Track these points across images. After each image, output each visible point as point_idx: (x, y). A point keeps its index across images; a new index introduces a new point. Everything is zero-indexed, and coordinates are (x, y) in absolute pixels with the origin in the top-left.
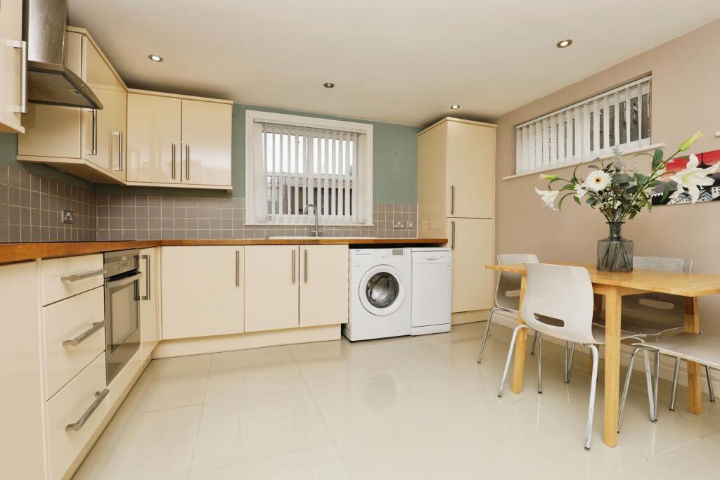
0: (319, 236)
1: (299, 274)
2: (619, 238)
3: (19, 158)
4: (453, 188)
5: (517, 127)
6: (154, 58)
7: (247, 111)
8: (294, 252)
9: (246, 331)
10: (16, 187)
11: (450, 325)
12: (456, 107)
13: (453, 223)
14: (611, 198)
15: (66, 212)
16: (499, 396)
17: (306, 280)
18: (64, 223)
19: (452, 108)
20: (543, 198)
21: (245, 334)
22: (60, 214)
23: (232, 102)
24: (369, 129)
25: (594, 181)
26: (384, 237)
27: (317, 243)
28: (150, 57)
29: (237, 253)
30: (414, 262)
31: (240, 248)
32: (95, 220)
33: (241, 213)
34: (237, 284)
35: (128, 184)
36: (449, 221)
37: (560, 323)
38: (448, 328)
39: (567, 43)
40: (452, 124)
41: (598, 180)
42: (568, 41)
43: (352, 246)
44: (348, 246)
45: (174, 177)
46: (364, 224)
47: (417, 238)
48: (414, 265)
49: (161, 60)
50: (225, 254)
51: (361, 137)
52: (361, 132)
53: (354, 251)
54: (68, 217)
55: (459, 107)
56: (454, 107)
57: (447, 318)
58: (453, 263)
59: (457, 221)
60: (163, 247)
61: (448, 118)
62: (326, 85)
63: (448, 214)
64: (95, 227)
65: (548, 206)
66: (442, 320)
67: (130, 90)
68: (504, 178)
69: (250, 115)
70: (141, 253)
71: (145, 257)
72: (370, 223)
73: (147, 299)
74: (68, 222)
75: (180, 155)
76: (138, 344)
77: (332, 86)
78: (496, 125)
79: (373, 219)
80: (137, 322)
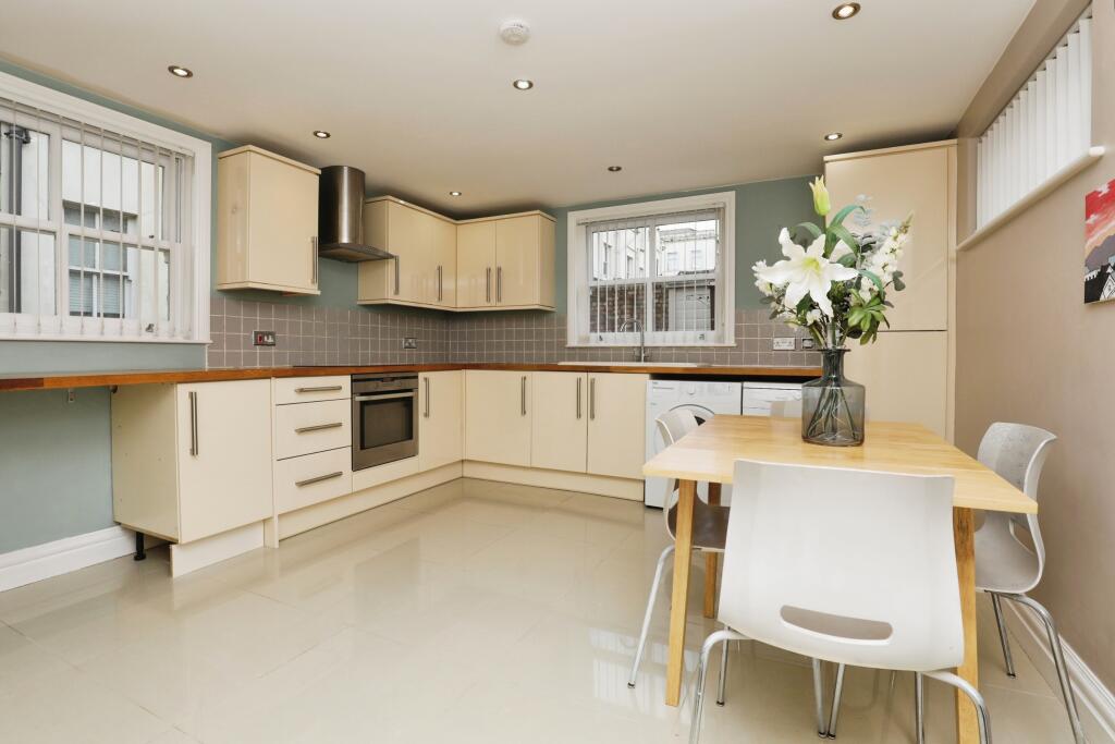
0: (645, 360)
1: (586, 408)
3: (360, 303)
5: (979, 138)
6: (454, 193)
7: (568, 214)
8: (580, 380)
9: (533, 466)
12: (836, 136)
15: (407, 339)
17: (592, 417)
18: (404, 348)
19: (827, 138)
21: (531, 468)
22: (401, 342)
23: (541, 211)
24: (729, 199)
26: (756, 363)
30: (744, 405)
32: (447, 344)
33: (563, 333)
34: (524, 412)
35: (458, 310)
39: (851, 10)
40: (836, 165)
42: (852, 5)
43: (657, 376)
44: (648, 376)
45: (488, 299)
46: (723, 343)
49: (460, 194)
53: (650, 383)
54: (409, 343)
55: (840, 136)
56: (831, 138)
60: (467, 370)
61: (826, 158)
62: (611, 169)
64: (447, 350)
67: (458, 222)
68: (958, 247)
69: (573, 218)
70: (421, 375)
71: (426, 379)
72: (730, 341)
73: (427, 415)
74: (410, 347)
75: (495, 277)
76: (413, 453)
77: (619, 169)
78: (955, 141)
79: (736, 335)
80: (409, 432)
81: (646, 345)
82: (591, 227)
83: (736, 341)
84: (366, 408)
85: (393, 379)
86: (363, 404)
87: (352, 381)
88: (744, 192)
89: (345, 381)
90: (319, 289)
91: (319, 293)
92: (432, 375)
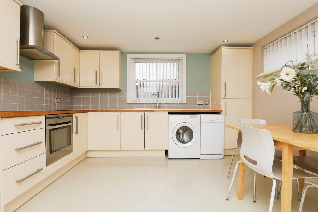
0: (159, 108)
1: (145, 125)
2: (308, 111)
3: (35, 80)
4: (225, 83)
5: (264, 47)
6: (85, 37)
7: (128, 54)
8: (142, 116)
9: (122, 149)
10: (33, 91)
11: (223, 155)
12: (226, 41)
13: (225, 102)
14: (297, 85)
15: (57, 99)
16: (227, 199)
17: (147, 128)
18: (56, 103)
19: (224, 41)
20: (261, 87)
21: (121, 150)
22: (54, 100)
23: (119, 51)
24: (184, 57)
25: (285, 75)
26: (192, 109)
27: (152, 111)
28: (83, 37)
29: (118, 115)
30: (201, 122)
31: (119, 113)
32: (72, 102)
33: (125, 98)
34: (118, 129)
35: (80, 88)
36: (223, 101)
37: (255, 163)
38: (222, 156)
40: (225, 50)
41: (287, 74)
43: (170, 113)
44: (168, 113)
45: (96, 84)
46: (182, 102)
47: (210, 109)
48: (201, 123)
49: (87, 38)
50: (113, 116)
51: (180, 61)
52: (180, 59)
53: (170, 115)
54: (58, 101)
55: (228, 41)
56: (225, 41)
57: (222, 152)
58: (224, 122)
59: (228, 101)
60: (89, 113)
61: (222, 47)
62: (156, 38)
63: (223, 96)
64: (72, 105)
65: (265, 91)
66: (219, 152)
67: (81, 51)
68: (256, 77)
69: (129, 56)
70: (74, 115)
71: (76, 117)
72: (185, 102)
73: (76, 133)
74: (58, 103)
75: (99, 75)
76: (71, 151)
77: (159, 38)
78: (252, 48)
79: (187, 100)
80: (70, 142)
81: (159, 103)
82: (136, 60)
83: (187, 102)
84: (52, 132)
85: (63, 117)
86: (51, 130)
87: (46, 118)
88: (189, 55)
89: (42, 119)
90: (20, 69)
91: (20, 70)
92: (79, 115)
